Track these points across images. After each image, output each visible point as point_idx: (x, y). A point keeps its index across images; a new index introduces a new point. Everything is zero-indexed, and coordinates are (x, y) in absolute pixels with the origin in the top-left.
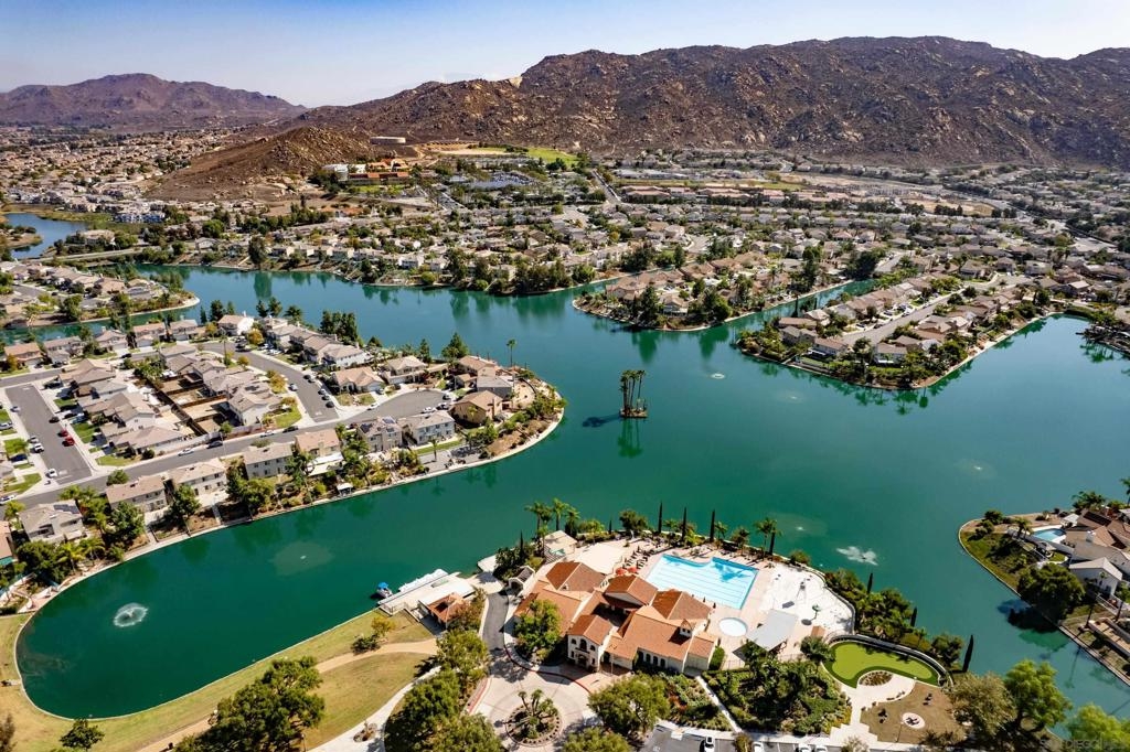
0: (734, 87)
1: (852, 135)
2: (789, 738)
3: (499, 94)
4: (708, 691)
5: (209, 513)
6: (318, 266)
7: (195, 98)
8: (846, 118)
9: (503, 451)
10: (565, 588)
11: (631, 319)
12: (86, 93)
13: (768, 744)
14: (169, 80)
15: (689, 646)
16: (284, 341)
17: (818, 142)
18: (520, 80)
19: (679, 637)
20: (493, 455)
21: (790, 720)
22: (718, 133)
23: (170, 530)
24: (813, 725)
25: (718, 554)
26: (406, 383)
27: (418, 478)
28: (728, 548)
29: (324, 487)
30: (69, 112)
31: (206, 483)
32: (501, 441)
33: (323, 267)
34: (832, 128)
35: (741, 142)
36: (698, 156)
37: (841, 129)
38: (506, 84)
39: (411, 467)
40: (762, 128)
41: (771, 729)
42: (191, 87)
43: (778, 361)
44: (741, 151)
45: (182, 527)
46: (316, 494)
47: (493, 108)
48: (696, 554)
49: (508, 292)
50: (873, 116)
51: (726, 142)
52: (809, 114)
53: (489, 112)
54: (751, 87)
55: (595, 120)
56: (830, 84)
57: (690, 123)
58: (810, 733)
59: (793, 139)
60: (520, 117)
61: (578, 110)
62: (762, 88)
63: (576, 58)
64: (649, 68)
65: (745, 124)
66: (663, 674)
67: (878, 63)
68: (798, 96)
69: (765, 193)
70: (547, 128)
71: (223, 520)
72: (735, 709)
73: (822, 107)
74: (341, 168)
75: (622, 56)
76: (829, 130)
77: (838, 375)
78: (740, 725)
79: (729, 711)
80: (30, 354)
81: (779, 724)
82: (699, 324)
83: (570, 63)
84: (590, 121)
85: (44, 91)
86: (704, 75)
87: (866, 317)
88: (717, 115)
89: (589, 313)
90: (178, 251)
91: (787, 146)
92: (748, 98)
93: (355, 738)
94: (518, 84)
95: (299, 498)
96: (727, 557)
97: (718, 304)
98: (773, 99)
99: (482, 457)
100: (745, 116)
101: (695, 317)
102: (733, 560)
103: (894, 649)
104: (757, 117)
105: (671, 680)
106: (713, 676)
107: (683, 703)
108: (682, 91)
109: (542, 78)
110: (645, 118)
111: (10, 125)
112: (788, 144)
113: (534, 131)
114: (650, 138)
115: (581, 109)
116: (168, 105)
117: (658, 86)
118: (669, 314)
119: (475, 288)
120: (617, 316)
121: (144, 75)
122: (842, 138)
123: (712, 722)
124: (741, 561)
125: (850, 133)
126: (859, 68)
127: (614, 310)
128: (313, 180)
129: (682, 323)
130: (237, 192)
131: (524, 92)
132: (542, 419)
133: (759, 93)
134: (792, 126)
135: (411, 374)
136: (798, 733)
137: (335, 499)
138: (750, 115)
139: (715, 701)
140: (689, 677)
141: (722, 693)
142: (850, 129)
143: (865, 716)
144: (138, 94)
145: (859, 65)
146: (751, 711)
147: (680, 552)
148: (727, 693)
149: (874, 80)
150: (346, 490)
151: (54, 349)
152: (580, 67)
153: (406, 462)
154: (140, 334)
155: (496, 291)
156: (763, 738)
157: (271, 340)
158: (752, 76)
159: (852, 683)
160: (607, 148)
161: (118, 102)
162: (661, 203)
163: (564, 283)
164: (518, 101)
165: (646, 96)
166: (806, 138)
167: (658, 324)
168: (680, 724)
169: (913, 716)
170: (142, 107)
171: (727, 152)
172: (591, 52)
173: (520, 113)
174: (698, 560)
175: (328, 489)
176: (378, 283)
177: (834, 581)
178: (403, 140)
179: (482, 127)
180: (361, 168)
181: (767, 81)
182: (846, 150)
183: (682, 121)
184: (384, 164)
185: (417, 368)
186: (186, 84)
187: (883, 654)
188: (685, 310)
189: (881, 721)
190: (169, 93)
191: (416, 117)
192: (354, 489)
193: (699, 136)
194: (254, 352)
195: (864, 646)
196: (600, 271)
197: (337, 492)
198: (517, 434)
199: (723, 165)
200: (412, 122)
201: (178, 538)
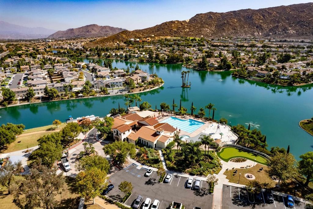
0: (253, 20)
1: (292, 31)
3: (182, 24)
7: (106, 30)
8: (290, 27)
12: (81, 29)
14: (100, 26)
17: (279, 34)
18: (189, 21)
20: (132, 92)
22: (246, 33)
24: (199, 171)
25: (192, 118)
26: (118, 76)
30: (77, 33)
34: (285, 29)
35: (253, 35)
36: (238, 38)
37: (288, 30)
38: (185, 22)
39: (104, 93)
40: (260, 31)
42: (105, 27)
43: (244, 78)
44: (253, 37)
47: (180, 27)
48: (184, 117)
49: (165, 63)
50: (300, 25)
51: (248, 35)
52: (277, 26)
53: (178, 28)
54: (258, 19)
55: (208, 30)
56: (286, 17)
57: (237, 30)
58: (197, 175)
59: (271, 34)
60: (187, 30)
61: (204, 27)
62: (262, 20)
63: (205, 14)
64: (227, 16)
65: (255, 30)
67: (304, 10)
68: (274, 21)
69: (257, 45)
70: (194, 32)
73: (282, 24)
75: (219, 13)
76: (284, 30)
77: (265, 81)
78: (167, 168)
79: (166, 162)
80: (26, 68)
83: (203, 16)
84: (207, 30)
85: (72, 29)
86: (243, 17)
88: (246, 28)
89: (187, 67)
91: (268, 36)
92: (257, 22)
94: (188, 22)
95: (66, 97)
96: (195, 119)
98: (264, 23)
100: (255, 28)
104: (259, 28)
108: (236, 22)
109: (195, 20)
110: (224, 29)
111: (64, 37)
112: (269, 35)
113: (190, 33)
114: (224, 34)
115: (205, 27)
116: (99, 32)
117: (229, 20)
119: (155, 62)
121: (95, 25)
122: (288, 33)
125: (291, 31)
126: (297, 12)
128: (125, 43)
131: (189, 23)
133: (261, 21)
134: (271, 30)
136: (192, 174)
138: (257, 27)
140: (155, 150)
142: (291, 30)
144: (93, 29)
145: (297, 11)
147: (177, 116)
149: (302, 14)
152: (206, 16)
153: (103, 91)
157: (88, 67)
158: (259, 16)
160: (211, 36)
161: (88, 31)
162: (222, 46)
164: (187, 26)
165: (224, 23)
166: (275, 33)
170: (93, 32)
171: (248, 37)
172: (210, 12)
173: (187, 29)
176: (129, 61)
178: (153, 36)
179: (176, 32)
180: (138, 40)
181: (264, 17)
182: (290, 36)
183: (235, 29)
184: (145, 39)
186: (104, 26)
188: (217, 66)
189: (234, 175)
190: (100, 29)
191: (158, 30)
193: (240, 34)
194: (83, 70)
200: (157, 32)
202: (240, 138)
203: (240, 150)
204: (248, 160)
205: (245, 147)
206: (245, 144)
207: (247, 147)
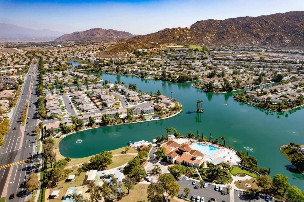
0: (251, 28)
1: (287, 41)
2: (214, 184)
3: (184, 31)
4: (198, 172)
5: (97, 124)
6: (131, 74)
7: (110, 34)
8: (286, 36)
9: (165, 117)
10: (169, 146)
11: (206, 89)
12: (86, 33)
13: (209, 184)
14: (104, 29)
15: (195, 161)
16: (120, 90)
17: (276, 43)
18: (190, 27)
19: (193, 159)
20: (162, 118)
21: (216, 180)
22: (244, 41)
23: (89, 126)
24: (221, 182)
25: (210, 144)
26: (146, 101)
27: (144, 121)
28: (213, 143)
29: (122, 121)
30: (83, 37)
31: (97, 118)
32: (164, 115)
33: (132, 74)
34: (281, 39)
35: (251, 44)
36: (237, 48)
37: (284, 39)
38: (186, 28)
39: (142, 119)
40: (258, 40)
41: (211, 181)
42: (109, 31)
43: (243, 102)
44: (250, 46)
45: (91, 126)
46: (120, 122)
47: (182, 35)
48: (205, 143)
49: (176, 81)
50: (296, 35)
51: (247, 44)
52: (274, 35)
53: (181, 36)
54: (256, 28)
55: (209, 38)
56: (282, 26)
57: (236, 39)
58: (220, 184)
59: (268, 43)
60: (189, 37)
61: (205, 35)
62: (259, 28)
63: (206, 21)
64: (226, 24)
65: (253, 39)
66: (188, 167)
67: (300, 19)
68: (271, 30)
69: (254, 58)
70: (196, 40)
71: (100, 126)
72: (203, 176)
73: (278, 33)
74: (141, 50)
75: (218, 20)
76: (280, 39)
77: (259, 106)
78: (203, 179)
79: (202, 176)
80: (68, 89)
81: (213, 181)
82: (224, 91)
83: (204, 23)
84: (208, 38)
85: (78, 33)
86: (242, 25)
87: (274, 92)
88: (245, 36)
89: (196, 87)
90: (100, 69)
91: (266, 45)
92: (255, 31)
93: (118, 169)
94: (189, 29)
95: (116, 123)
96: (213, 145)
97: (230, 86)
98: (261, 32)
99: (159, 118)
100: (253, 36)
101: (223, 89)
102: (214, 146)
103: (249, 170)
104: (257, 36)
105: (189, 168)
106: (200, 169)
107: (191, 173)
108: (235, 30)
109: (196, 27)
110: (223, 37)
111: (71, 41)
112: (265, 44)
113: (192, 41)
114: (224, 43)
115: (206, 35)
116: (104, 35)
117: (228, 29)
118: (216, 88)
119: (168, 80)
120: (202, 88)
121: (99, 28)
122: (284, 42)
123: (196, 178)
124: (216, 146)
125: (287, 40)
126: (293, 21)
127: (202, 87)
128: (134, 53)
129: (220, 91)
130: (116, 56)
131: (191, 30)
132: (176, 111)
133: (258, 30)
134: (268, 39)
135: (147, 98)
136: (217, 183)
137: (124, 124)
138: (255, 36)
139: (199, 174)
140: (194, 168)
141: (201, 173)
142: (287, 39)
143: (236, 182)
144: (97, 33)
145: (293, 20)
146: (207, 177)
147: (201, 143)
148: (202, 173)
149: (298, 24)
150: (127, 122)
151: (72, 89)
152: (207, 24)
153: (141, 117)
154: (89, 87)
155: (173, 81)
156: (208, 183)
157: (117, 89)
158: (257, 25)
159: (235, 175)
160: (212, 45)
161: (93, 35)
162: (223, 60)
163: (191, 80)
164: (189, 33)
165: (224, 31)
166: (272, 42)
167: (213, 91)
168: (189, 177)
169: (248, 184)
170: (98, 36)
171: (246, 46)
172: (210, 20)
173: (189, 36)
174: (205, 145)
175: (123, 122)
176: (145, 78)
177: (239, 153)
178: (158, 43)
179: (178, 40)
180: (146, 50)
181: (261, 26)
182: (285, 46)
183: (234, 38)
184: (152, 49)
185: (148, 97)
186: (108, 30)
187: (246, 171)
188: (221, 88)
189: (239, 184)
190: (104, 32)
191: (162, 37)
192: (128, 122)
193: (239, 42)
194: (113, 92)
195: (241, 168)
196: (201, 77)
197: (125, 122)
198: (169, 114)
199: (244, 50)
200: (161, 39)
201: (90, 128)
202: (242, 161)
203: (242, 169)
204: (247, 176)
205: (245, 167)
206: (245, 165)
207: (247, 167)
